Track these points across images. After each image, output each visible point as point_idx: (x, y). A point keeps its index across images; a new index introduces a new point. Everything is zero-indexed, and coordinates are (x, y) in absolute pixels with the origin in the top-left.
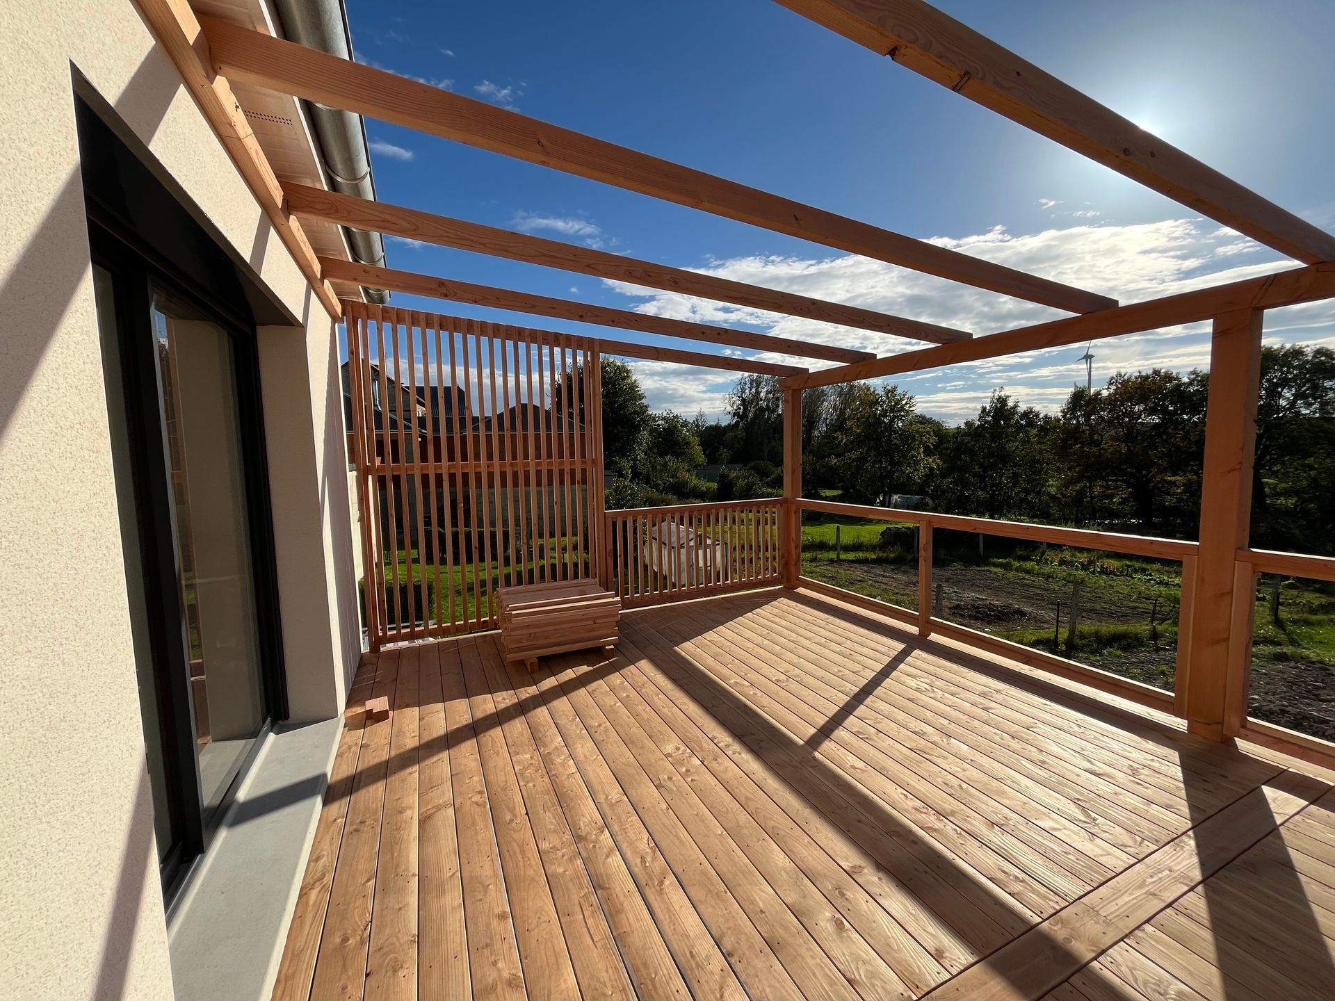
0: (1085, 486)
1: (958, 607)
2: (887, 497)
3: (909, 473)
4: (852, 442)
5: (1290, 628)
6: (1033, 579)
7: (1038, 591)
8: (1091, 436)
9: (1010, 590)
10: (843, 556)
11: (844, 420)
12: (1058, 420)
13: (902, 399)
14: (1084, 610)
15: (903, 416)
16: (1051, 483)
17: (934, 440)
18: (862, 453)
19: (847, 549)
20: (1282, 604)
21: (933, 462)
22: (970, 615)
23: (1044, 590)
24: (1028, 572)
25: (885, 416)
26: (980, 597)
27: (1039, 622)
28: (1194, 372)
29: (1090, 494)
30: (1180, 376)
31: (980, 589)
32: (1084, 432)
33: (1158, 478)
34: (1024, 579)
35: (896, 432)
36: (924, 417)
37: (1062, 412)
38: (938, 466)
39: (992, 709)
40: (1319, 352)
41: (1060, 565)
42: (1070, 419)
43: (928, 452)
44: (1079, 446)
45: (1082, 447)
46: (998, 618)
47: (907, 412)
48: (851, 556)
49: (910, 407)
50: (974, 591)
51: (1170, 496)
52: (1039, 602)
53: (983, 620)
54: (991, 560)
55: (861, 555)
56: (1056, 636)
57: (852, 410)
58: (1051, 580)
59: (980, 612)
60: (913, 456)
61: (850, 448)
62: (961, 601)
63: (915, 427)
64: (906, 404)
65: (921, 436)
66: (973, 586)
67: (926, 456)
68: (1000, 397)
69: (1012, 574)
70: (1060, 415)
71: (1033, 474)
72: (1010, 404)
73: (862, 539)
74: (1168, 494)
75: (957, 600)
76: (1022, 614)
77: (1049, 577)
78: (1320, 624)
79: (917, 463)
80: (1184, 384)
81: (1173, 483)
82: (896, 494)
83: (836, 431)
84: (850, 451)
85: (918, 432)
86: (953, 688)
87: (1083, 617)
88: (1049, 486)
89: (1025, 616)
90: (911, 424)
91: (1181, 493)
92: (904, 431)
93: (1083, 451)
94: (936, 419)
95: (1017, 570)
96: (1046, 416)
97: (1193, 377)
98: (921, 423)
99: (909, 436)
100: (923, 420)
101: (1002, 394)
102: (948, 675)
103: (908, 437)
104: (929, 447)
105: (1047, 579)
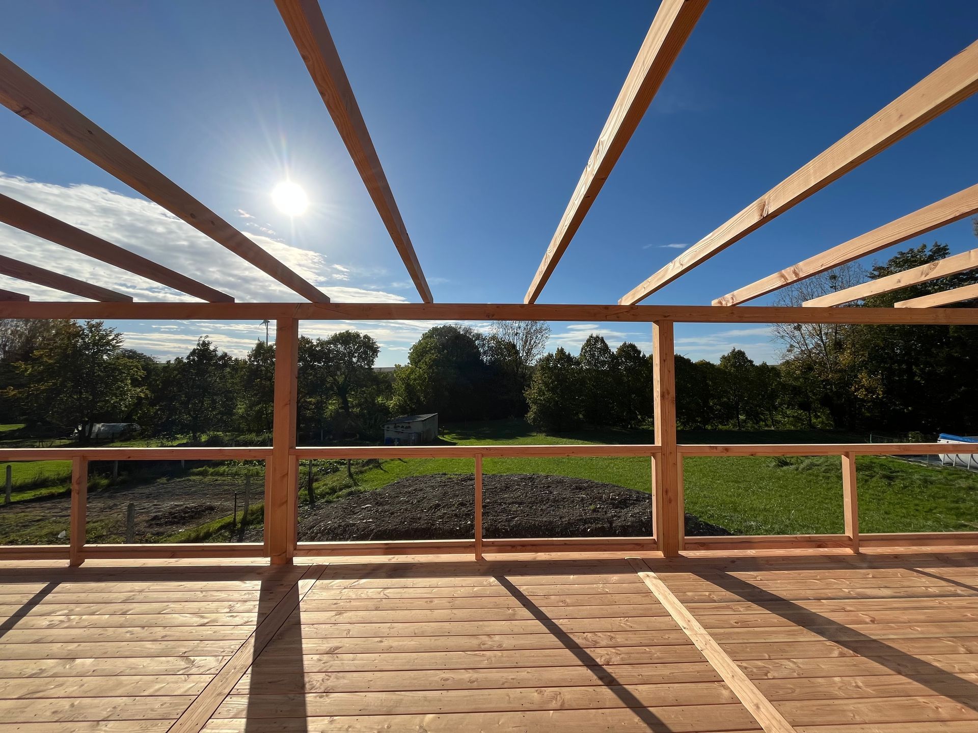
0: (262, 407)
1: (155, 518)
2: (87, 427)
3: (114, 403)
4: (41, 373)
5: (355, 477)
6: (224, 479)
7: (226, 487)
8: (266, 374)
9: (205, 492)
10: (15, 498)
11: (31, 350)
12: (245, 362)
13: (107, 335)
14: (257, 494)
15: (109, 350)
16: (239, 406)
17: (142, 373)
18: (55, 384)
19: (22, 488)
20: (353, 465)
21: (141, 392)
22: (166, 522)
23: (231, 485)
24: (222, 475)
25: (87, 348)
26: (179, 503)
27: (224, 510)
28: (318, 339)
29: (266, 412)
30: (313, 341)
31: (179, 497)
32: (261, 371)
33: (302, 400)
34: (217, 480)
35: (99, 365)
36: (134, 352)
37: (249, 356)
38: (146, 395)
39: (130, 610)
40: (366, 337)
41: (244, 465)
42: (254, 361)
43: (136, 383)
44: (258, 380)
45: (261, 381)
46: (192, 517)
47: (114, 346)
48: (28, 495)
49: (117, 343)
50: (173, 500)
51: (309, 410)
52: (226, 496)
53: (178, 523)
54: (191, 471)
55: (44, 492)
56: (235, 519)
57: (44, 338)
58: (236, 477)
59: (175, 517)
60: (119, 387)
61: (38, 378)
62: (159, 512)
63: (122, 361)
64: (113, 339)
65: (129, 370)
66: (172, 495)
67: (135, 386)
68: (204, 342)
69: (207, 479)
70: (247, 358)
71: (227, 400)
72: (212, 348)
73: (47, 474)
74: (308, 410)
75: (156, 512)
76: (211, 508)
77: (235, 475)
78: (365, 471)
79: (124, 393)
80: (314, 345)
81: (310, 403)
82: (99, 423)
83: (17, 360)
84: (39, 381)
85: (125, 365)
86: (94, 607)
87: (256, 499)
88: (239, 408)
89: (214, 510)
90: (118, 358)
91: (314, 409)
92: (110, 364)
93: (261, 384)
94: (148, 355)
95: (212, 474)
96: (236, 359)
97: (318, 342)
98: (129, 357)
99: (115, 369)
100: (132, 355)
101: (207, 340)
102: (92, 597)
103: (112, 370)
104: (137, 380)
105: (233, 477)
